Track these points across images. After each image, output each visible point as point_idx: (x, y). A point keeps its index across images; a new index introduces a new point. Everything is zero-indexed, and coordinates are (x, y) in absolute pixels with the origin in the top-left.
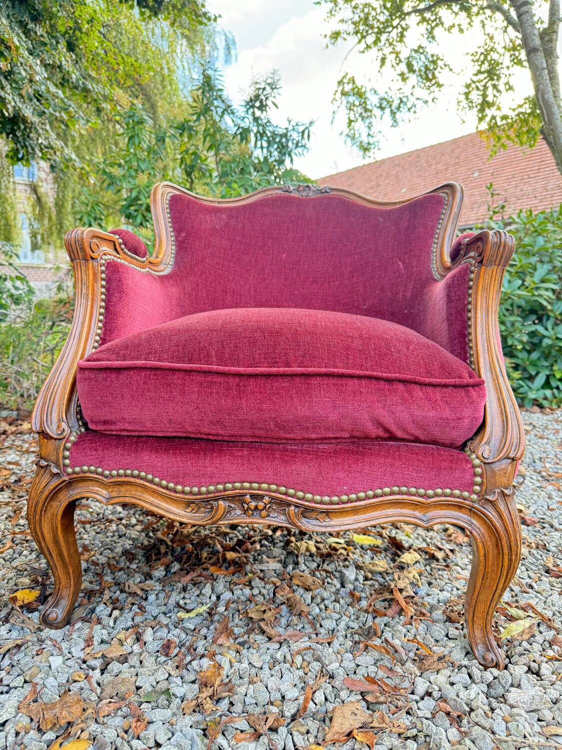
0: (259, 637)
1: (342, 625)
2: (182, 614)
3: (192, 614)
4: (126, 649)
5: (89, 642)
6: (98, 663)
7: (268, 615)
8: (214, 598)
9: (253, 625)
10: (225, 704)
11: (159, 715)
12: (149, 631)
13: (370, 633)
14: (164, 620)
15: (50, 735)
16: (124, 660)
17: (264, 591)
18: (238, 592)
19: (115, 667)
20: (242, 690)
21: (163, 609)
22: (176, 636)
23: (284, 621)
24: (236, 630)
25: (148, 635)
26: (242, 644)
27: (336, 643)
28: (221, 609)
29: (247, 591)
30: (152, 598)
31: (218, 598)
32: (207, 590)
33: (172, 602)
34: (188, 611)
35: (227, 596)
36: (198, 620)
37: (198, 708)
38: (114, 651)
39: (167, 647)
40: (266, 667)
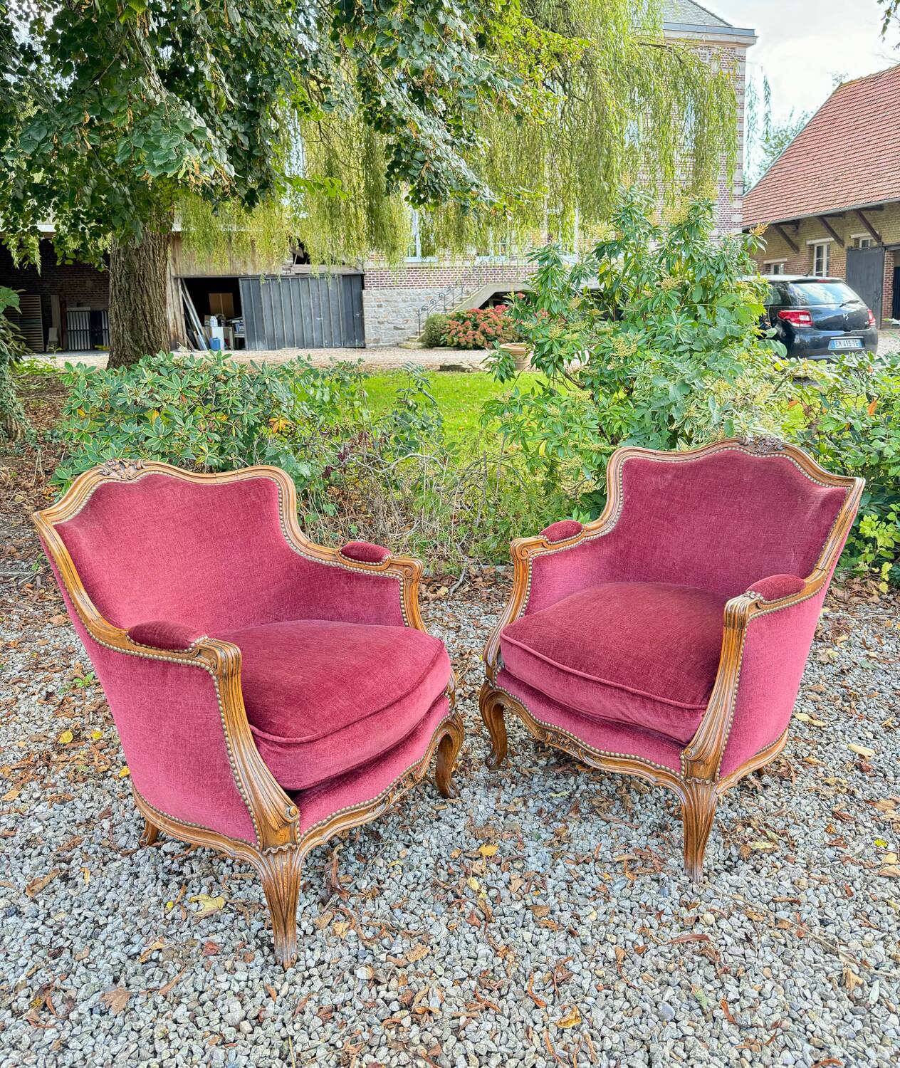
0: (595, 817)
1: (651, 819)
2: (552, 794)
3: (559, 795)
4: (518, 809)
5: (498, 800)
6: (503, 813)
7: (604, 805)
8: (575, 787)
9: (593, 810)
10: (565, 847)
11: (532, 844)
12: (531, 801)
13: (663, 827)
14: (541, 795)
15: (480, 841)
16: (516, 814)
17: (609, 788)
18: (591, 786)
19: (511, 817)
20: (577, 842)
21: (542, 788)
22: (547, 806)
23: (614, 811)
24: (583, 810)
25: (531, 803)
26: (584, 819)
27: (640, 831)
28: (578, 795)
29: (598, 786)
30: (536, 780)
31: (578, 787)
32: (571, 781)
33: (548, 784)
34: (557, 793)
35: (584, 787)
36: (562, 800)
37: (551, 845)
38: (512, 809)
39: (540, 812)
40: (593, 834)
